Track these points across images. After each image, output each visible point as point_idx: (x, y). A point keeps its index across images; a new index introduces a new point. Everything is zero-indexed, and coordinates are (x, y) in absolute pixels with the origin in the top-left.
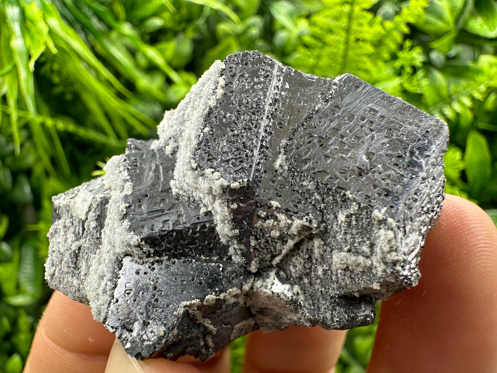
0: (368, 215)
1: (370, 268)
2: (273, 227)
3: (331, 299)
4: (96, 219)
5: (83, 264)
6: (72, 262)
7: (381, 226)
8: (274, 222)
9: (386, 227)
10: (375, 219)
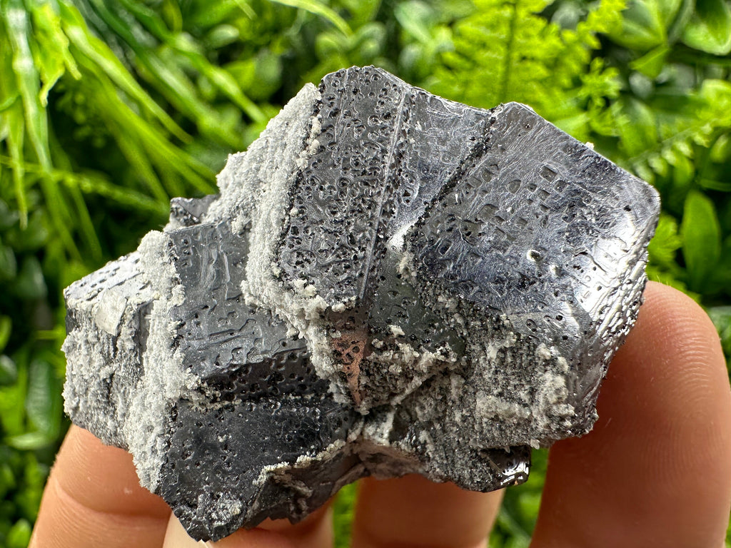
0: (530, 351)
1: (529, 421)
2: (393, 361)
3: (471, 452)
4: (133, 338)
5: (118, 399)
6: (102, 394)
7: (548, 368)
8: (394, 353)
9: (554, 370)
10: (539, 358)
